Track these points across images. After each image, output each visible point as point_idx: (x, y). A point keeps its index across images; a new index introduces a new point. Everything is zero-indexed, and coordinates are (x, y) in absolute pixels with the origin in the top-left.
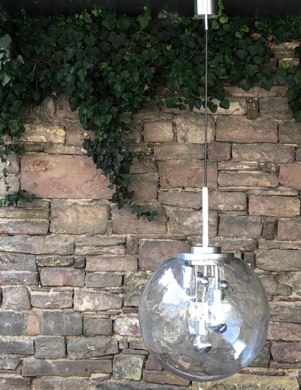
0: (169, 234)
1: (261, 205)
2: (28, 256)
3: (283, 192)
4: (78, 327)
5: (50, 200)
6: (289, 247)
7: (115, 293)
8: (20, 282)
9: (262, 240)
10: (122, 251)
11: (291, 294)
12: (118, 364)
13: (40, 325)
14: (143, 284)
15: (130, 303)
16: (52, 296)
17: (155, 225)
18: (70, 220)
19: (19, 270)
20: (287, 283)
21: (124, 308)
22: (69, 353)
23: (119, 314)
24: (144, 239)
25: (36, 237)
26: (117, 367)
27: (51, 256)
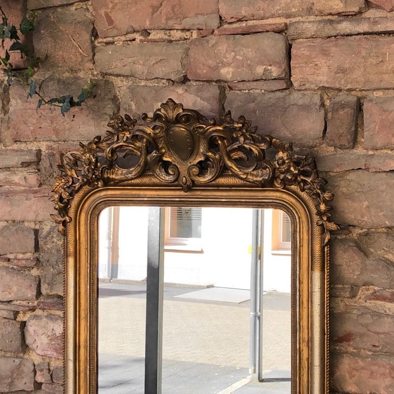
7: (22, 267)
9: (326, 150)
10: (33, 179)
15: (51, 289)
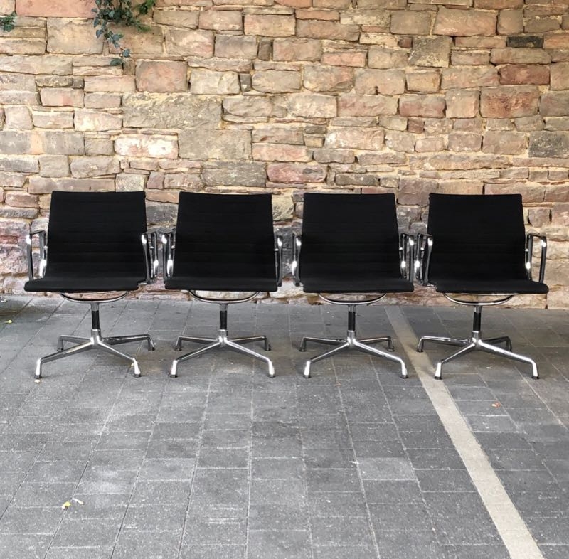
0: (165, 55)
1: (257, 24)
2: (27, 76)
3: (278, 10)
4: (80, 146)
5: (45, 19)
6: (285, 68)
7: (114, 114)
8: (20, 101)
9: (258, 61)
10: (118, 71)
11: (287, 115)
12: (120, 183)
13: (43, 145)
14: (141, 106)
15: (129, 124)
16: (53, 117)
17: (151, 45)
18: (66, 40)
19: (19, 90)
20: (282, 105)
21: (124, 129)
22: (72, 171)
23: (119, 134)
24: (141, 60)
25: (34, 56)
26: (119, 186)
27: (49, 76)
